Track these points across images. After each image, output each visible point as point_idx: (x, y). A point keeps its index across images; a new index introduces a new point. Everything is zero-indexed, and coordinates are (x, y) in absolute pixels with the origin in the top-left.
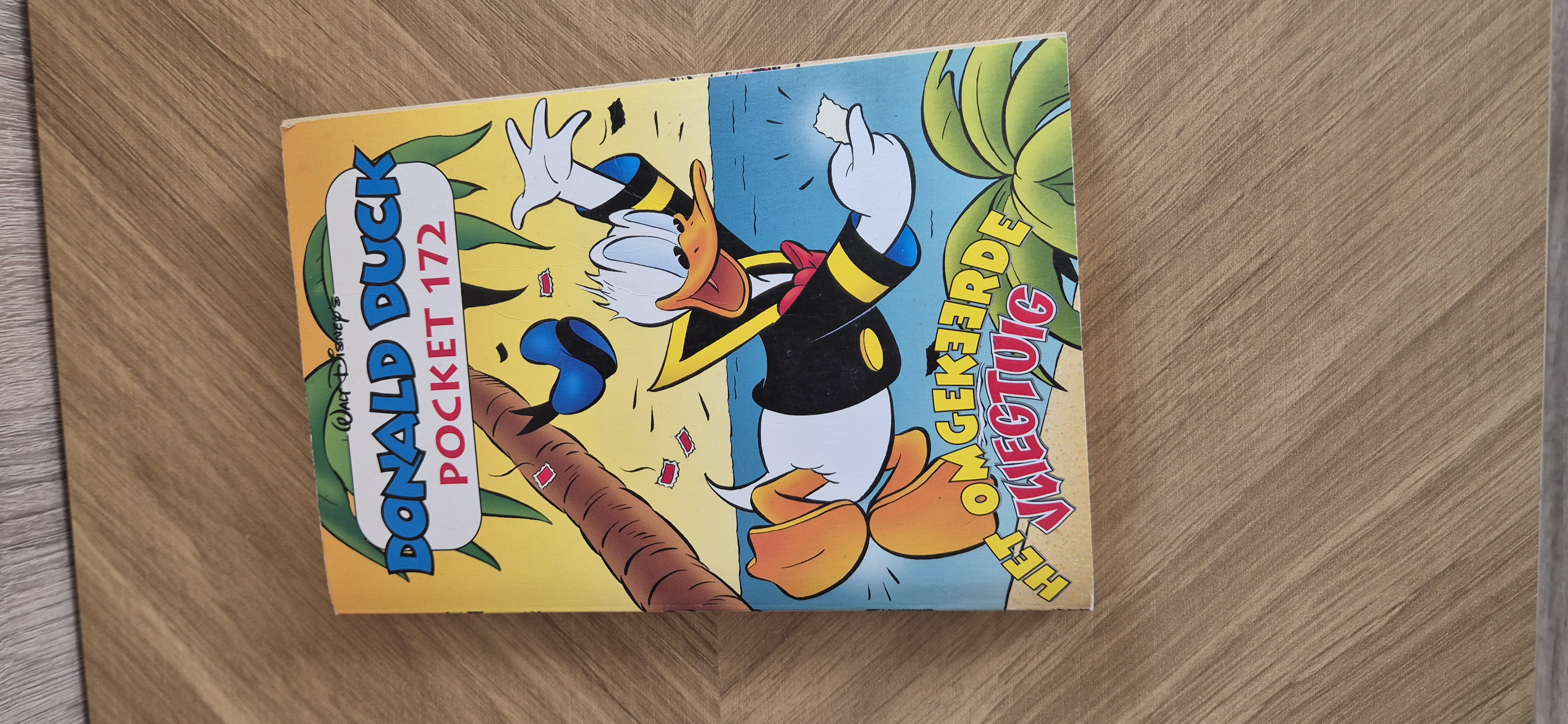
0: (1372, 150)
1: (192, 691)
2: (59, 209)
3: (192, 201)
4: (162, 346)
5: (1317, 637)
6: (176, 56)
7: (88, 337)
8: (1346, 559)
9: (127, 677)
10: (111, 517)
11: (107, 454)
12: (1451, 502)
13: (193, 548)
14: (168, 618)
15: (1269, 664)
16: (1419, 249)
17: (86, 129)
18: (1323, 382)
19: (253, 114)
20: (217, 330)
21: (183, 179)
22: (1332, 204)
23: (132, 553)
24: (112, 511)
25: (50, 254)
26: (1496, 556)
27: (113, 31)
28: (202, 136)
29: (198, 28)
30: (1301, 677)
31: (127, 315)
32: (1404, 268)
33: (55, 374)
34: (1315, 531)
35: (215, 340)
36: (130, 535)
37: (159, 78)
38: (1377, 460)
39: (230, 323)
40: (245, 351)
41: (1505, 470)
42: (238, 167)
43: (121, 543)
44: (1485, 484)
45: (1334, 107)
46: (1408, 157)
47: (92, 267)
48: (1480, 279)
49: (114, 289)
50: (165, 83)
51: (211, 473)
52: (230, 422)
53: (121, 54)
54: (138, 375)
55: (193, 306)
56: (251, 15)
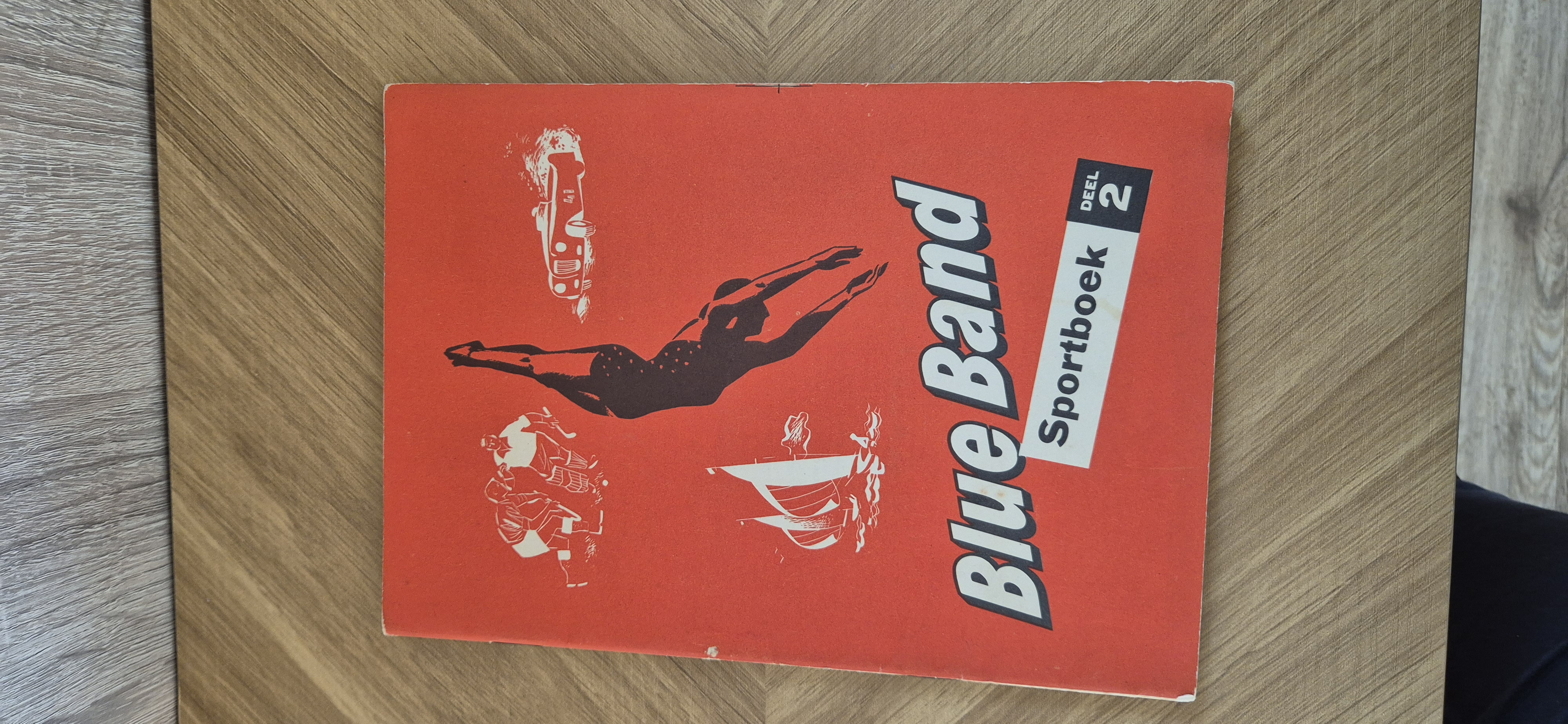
0: (1330, 215)
1: (281, 649)
2: (174, 209)
3: (302, 208)
4: (267, 337)
5: (1272, 614)
6: (294, 79)
7: (197, 326)
8: (1296, 549)
9: (217, 635)
10: (209, 489)
11: (209, 432)
12: (1381, 505)
13: (287, 519)
14: (261, 582)
15: (1231, 636)
16: (1363, 299)
17: (203, 137)
18: (1284, 403)
19: (364, 134)
20: (321, 325)
21: (295, 188)
22: (1296, 258)
23: (229, 523)
24: (210, 484)
25: (163, 249)
26: (1417, 550)
27: (234, 52)
28: (315, 151)
29: (316, 55)
30: (1257, 647)
31: (236, 308)
32: (1351, 313)
33: (163, 360)
34: (1273, 526)
35: (318, 333)
36: (227, 506)
37: (276, 96)
38: (1324, 469)
39: (333, 318)
40: (347, 345)
41: (1426, 480)
42: (348, 180)
43: (218, 513)
44: (1409, 492)
45: (1301, 178)
46: (1357, 223)
47: (204, 263)
48: (1410, 325)
49: (224, 284)
50: (282, 101)
51: (308, 451)
52: (329, 406)
53: (241, 73)
54: (243, 363)
55: (299, 301)
56: (366, 46)
